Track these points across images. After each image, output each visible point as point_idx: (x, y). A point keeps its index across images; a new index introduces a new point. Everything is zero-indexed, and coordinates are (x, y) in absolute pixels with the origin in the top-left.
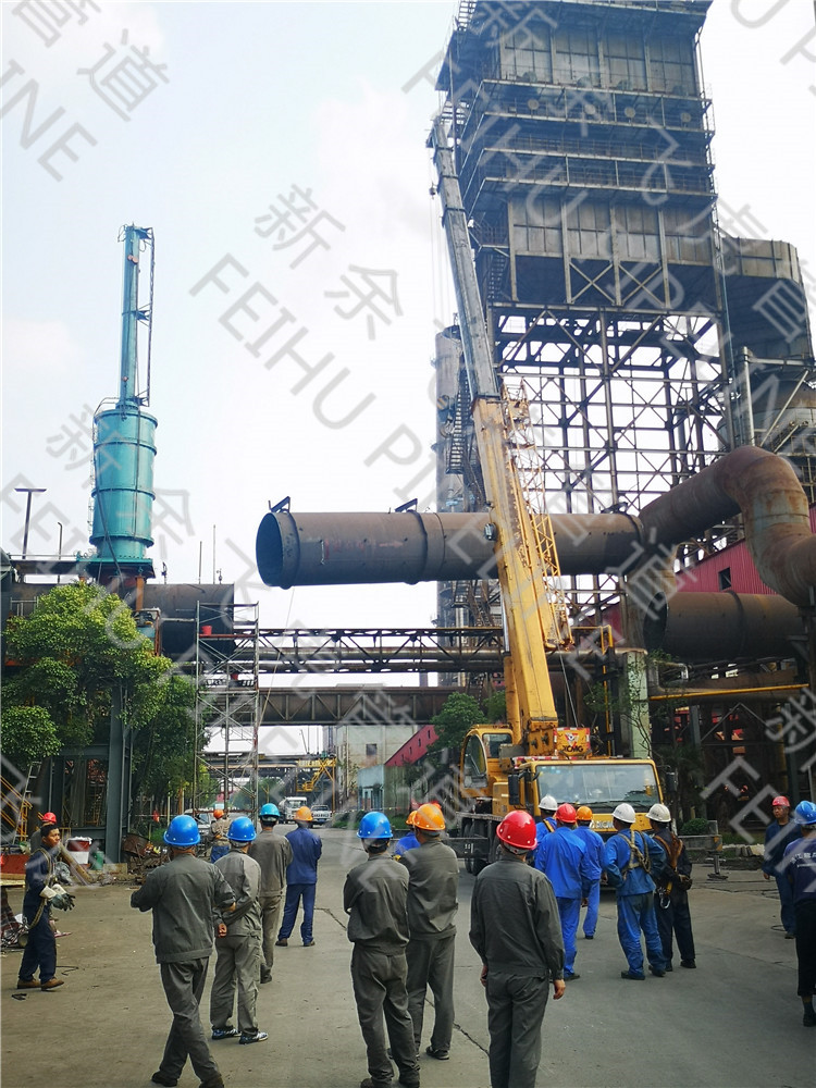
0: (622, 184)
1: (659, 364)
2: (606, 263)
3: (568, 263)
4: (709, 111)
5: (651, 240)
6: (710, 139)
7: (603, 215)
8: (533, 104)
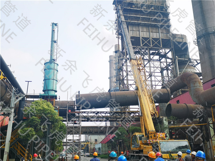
0: (152, 22)
1: (159, 59)
2: (149, 38)
3: (141, 38)
4: (169, 9)
5: (158, 34)
6: (169, 14)
7: (148, 29)
8: (133, 6)
